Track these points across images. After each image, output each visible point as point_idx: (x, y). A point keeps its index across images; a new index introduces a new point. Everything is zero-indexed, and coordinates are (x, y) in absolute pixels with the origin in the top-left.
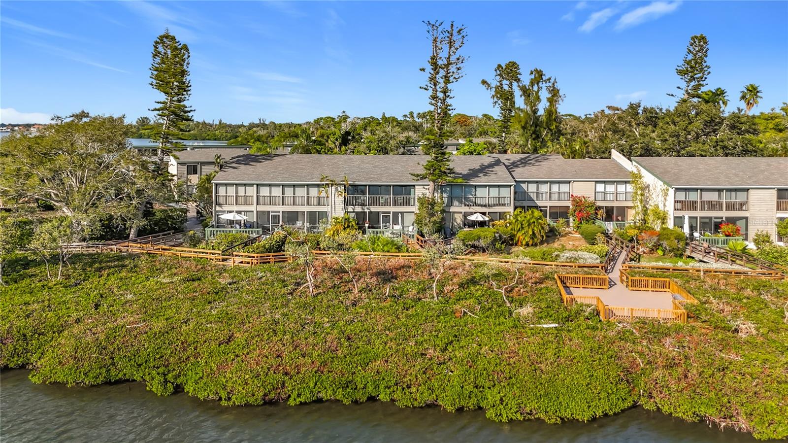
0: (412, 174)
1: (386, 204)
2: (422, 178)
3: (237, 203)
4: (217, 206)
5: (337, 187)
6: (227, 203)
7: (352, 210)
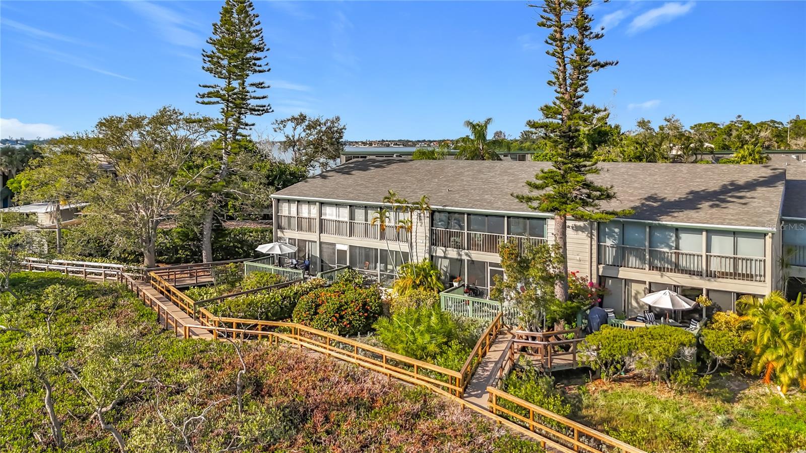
3: (300, 228)
4: (278, 230)
5: (420, 214)
6: (289, 227)
7: (442, 255)
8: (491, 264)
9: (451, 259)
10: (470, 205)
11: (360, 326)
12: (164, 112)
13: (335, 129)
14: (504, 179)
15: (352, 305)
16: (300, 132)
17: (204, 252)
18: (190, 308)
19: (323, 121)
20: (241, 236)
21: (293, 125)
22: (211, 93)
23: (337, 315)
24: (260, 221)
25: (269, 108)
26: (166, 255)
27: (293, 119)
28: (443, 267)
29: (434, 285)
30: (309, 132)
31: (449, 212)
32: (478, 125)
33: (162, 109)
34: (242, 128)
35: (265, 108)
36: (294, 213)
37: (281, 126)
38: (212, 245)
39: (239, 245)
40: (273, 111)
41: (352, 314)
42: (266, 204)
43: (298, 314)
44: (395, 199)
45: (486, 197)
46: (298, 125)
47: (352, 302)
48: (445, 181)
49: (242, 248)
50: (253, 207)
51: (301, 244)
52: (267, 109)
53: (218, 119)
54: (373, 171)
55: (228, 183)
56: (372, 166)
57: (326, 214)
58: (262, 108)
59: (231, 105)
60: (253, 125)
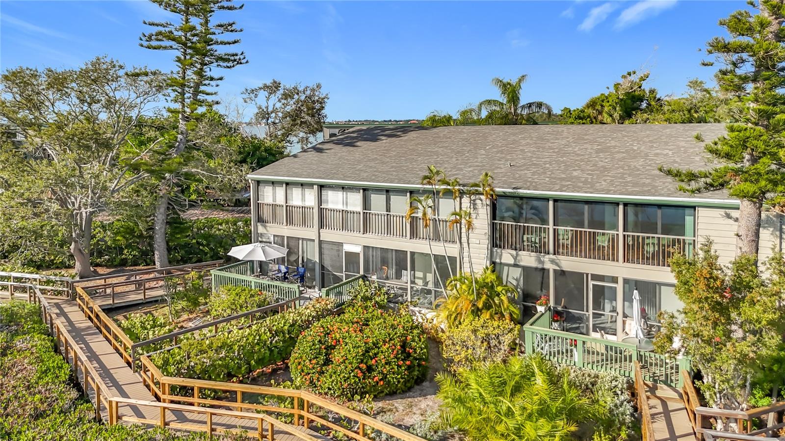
0: (669, 173)
1: (608, 254)
2: (709, 187)
3: (290, 221)
4: (259, 224)
5: (474, 200)
6: (275, 219)
7: (512, 262)
8: (595, 277)
9: (526, 269)
10: (557, 187)
11: (399, 382)
12: (96, 64)
13: (317, 98)
14: (586, 149)
15: (384, 348)
16: (274, 102)
17: (156, 252)
18: (126, 352)
19: (301, 89)
20: (206, 229)
21: (266, 94)
22: (160, 33)
23: (364, 366)
24: (231, 208)
25: (242, 57)
26: (106, 255)
27: (265, 87)
28: (510, 279)
29: (505, 310)
30: (285, 101)
31: (521, 198)
32: (509, 84)
33: (95, 60)
34: (205, 85)
35: (236, 58)
36: (280, 199)
37: (252, 96)
38: (167, 243)
39: (205, 242)
40: (247, 62)
41: (386, 364)
42: (239, 187)
43: (299, 363)
44: (439, 178)
45: (575, 173)
46: (271, 93)
47: (385, 342)
48: (498, 152)
49: (208, 245)
50: (221, 190)
51: (292, 244)
52: (240, 59)
53: (172, 72)
54: (385, 142)
55: (187, 161)
56: (382, 135)
57: (327, 202)
58: (232, 58)
59: (189, 51)
60: (221, 79)
